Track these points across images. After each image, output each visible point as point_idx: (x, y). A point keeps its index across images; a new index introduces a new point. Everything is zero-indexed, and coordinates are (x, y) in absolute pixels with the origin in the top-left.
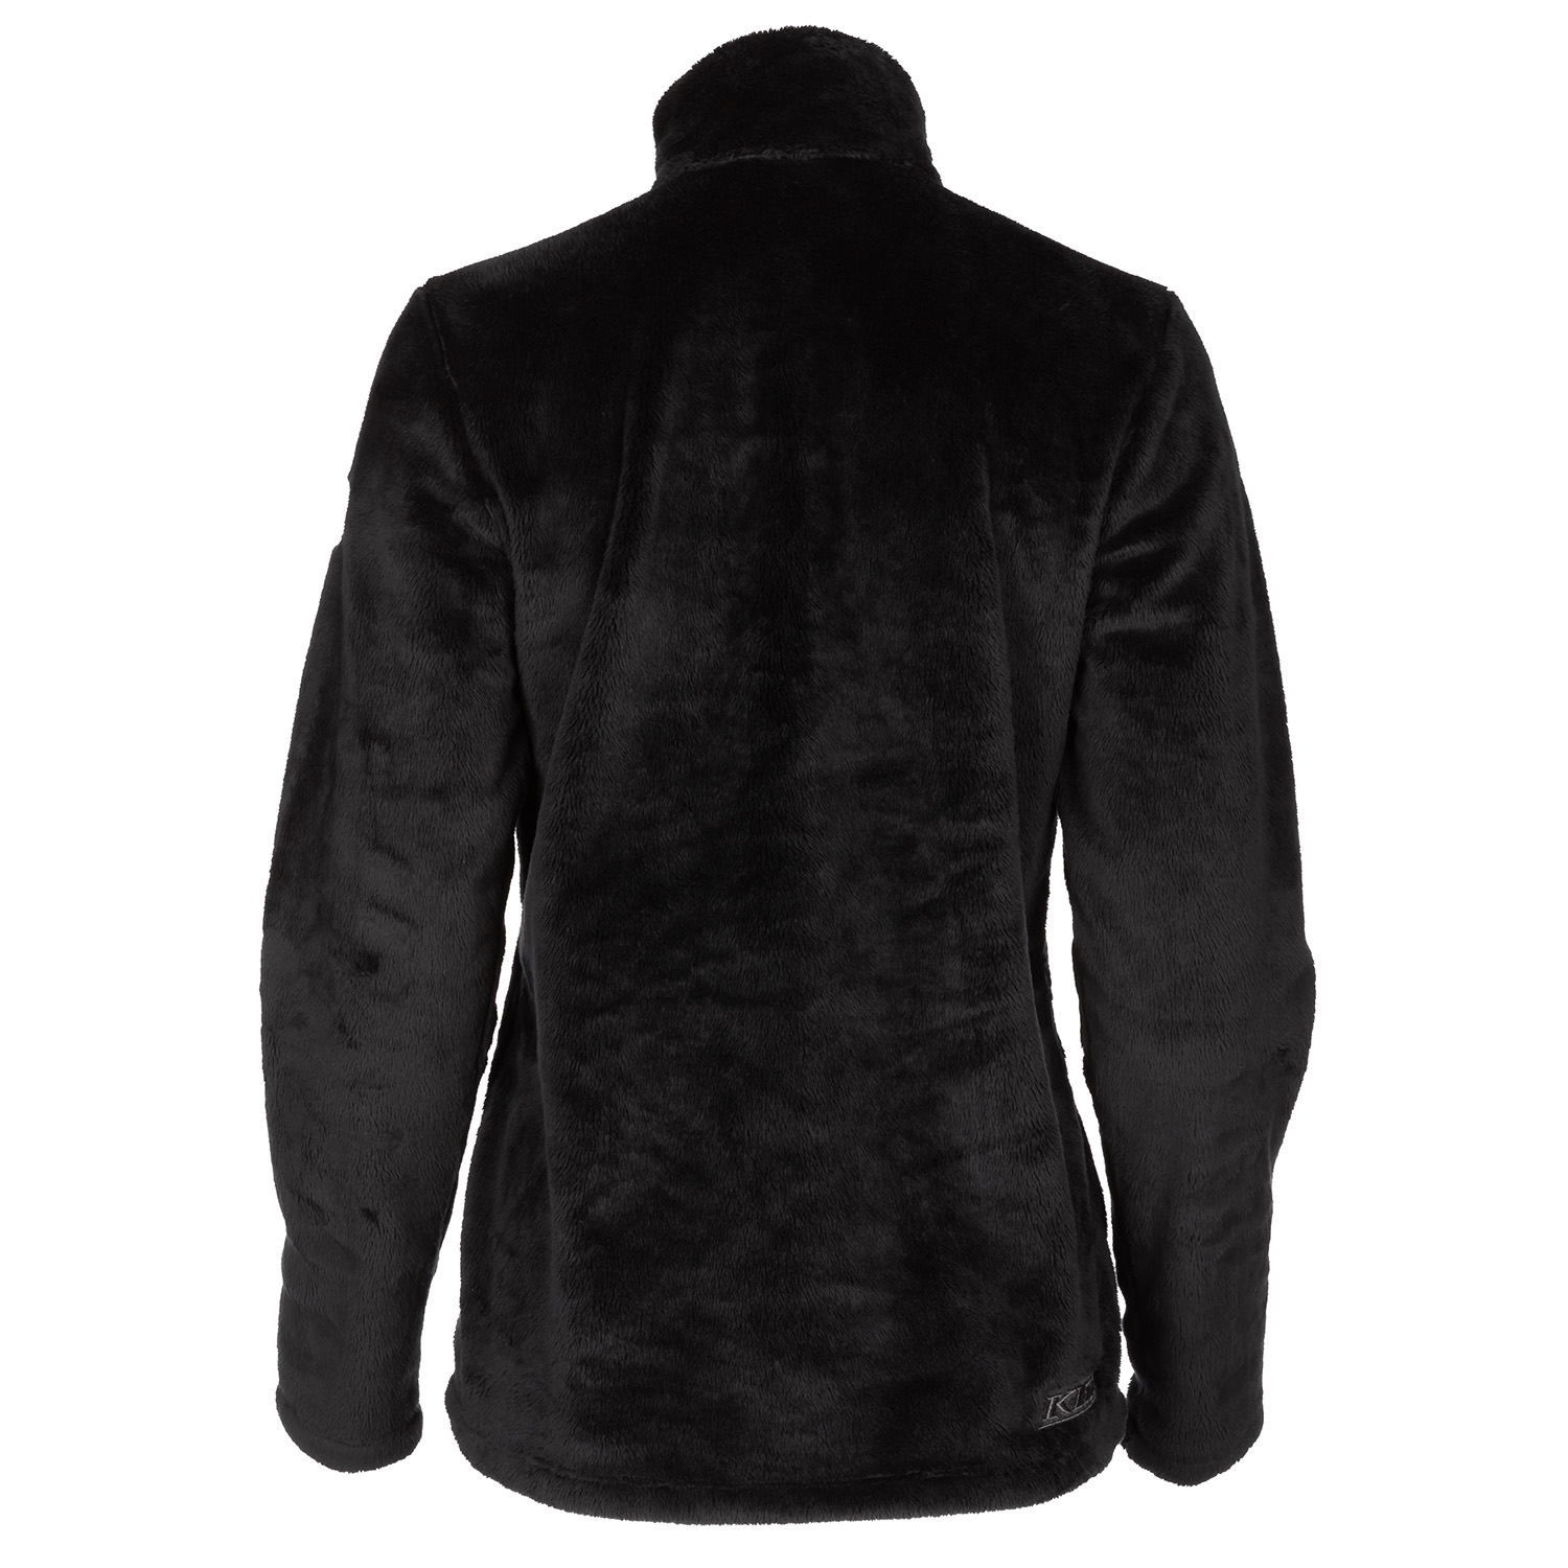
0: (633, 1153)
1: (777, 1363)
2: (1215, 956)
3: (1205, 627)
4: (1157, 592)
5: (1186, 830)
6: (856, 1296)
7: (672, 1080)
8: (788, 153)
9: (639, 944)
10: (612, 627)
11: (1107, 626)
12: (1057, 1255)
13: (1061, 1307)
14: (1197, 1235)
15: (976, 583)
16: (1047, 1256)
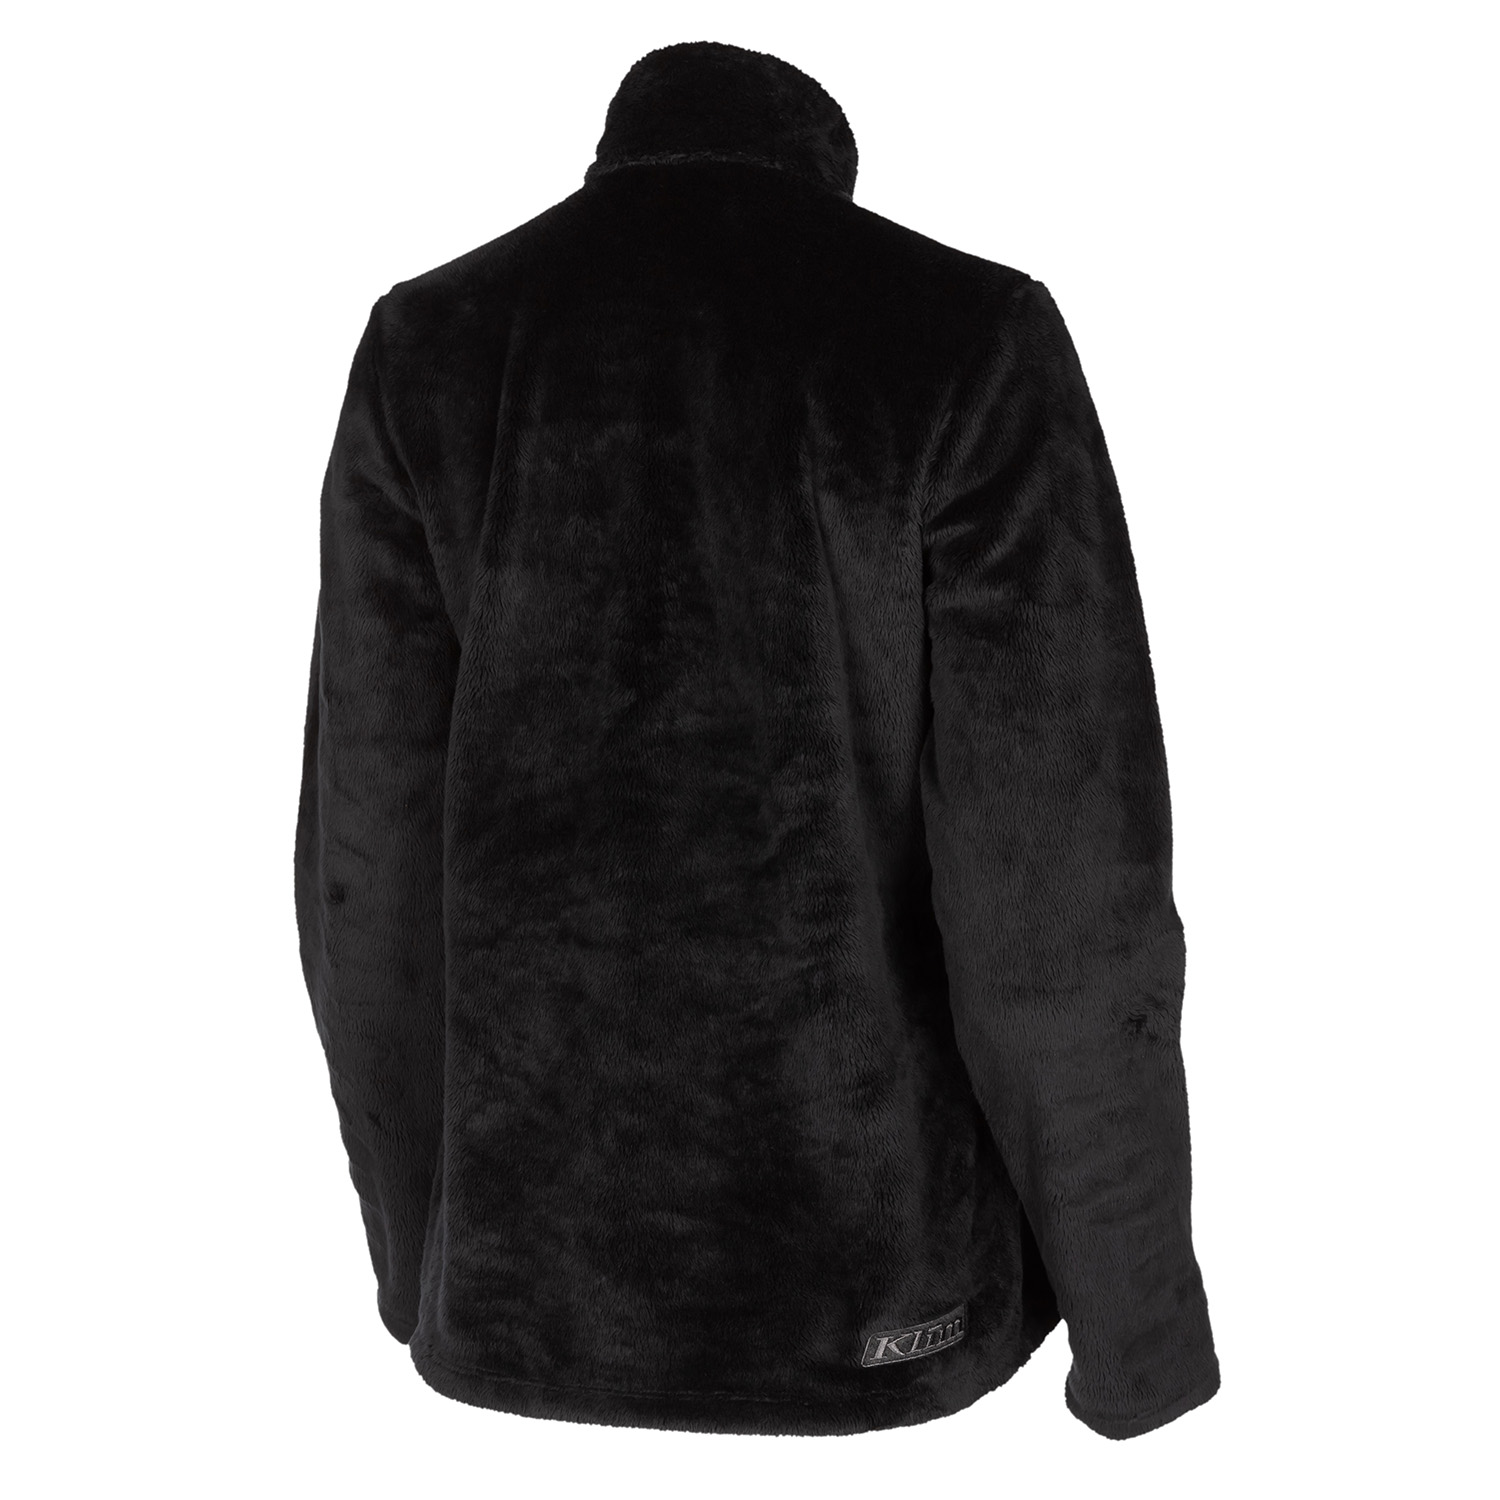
0: (506, 1076)
1: (604, 1279)
2: (1042, 924)
3: (1021, 604)
4: (977, 570)
5: (1007, 801)
6: (680, 1225)
7: (542, 1011)
8: (660, 158)
9: (516, 886)
10: (487, 597)
11: (942, 602)
12: (885, 1203)
13: (887, 1252)
14: (1059, 1195)
15: (792, 559)
16: (875, 1202)
